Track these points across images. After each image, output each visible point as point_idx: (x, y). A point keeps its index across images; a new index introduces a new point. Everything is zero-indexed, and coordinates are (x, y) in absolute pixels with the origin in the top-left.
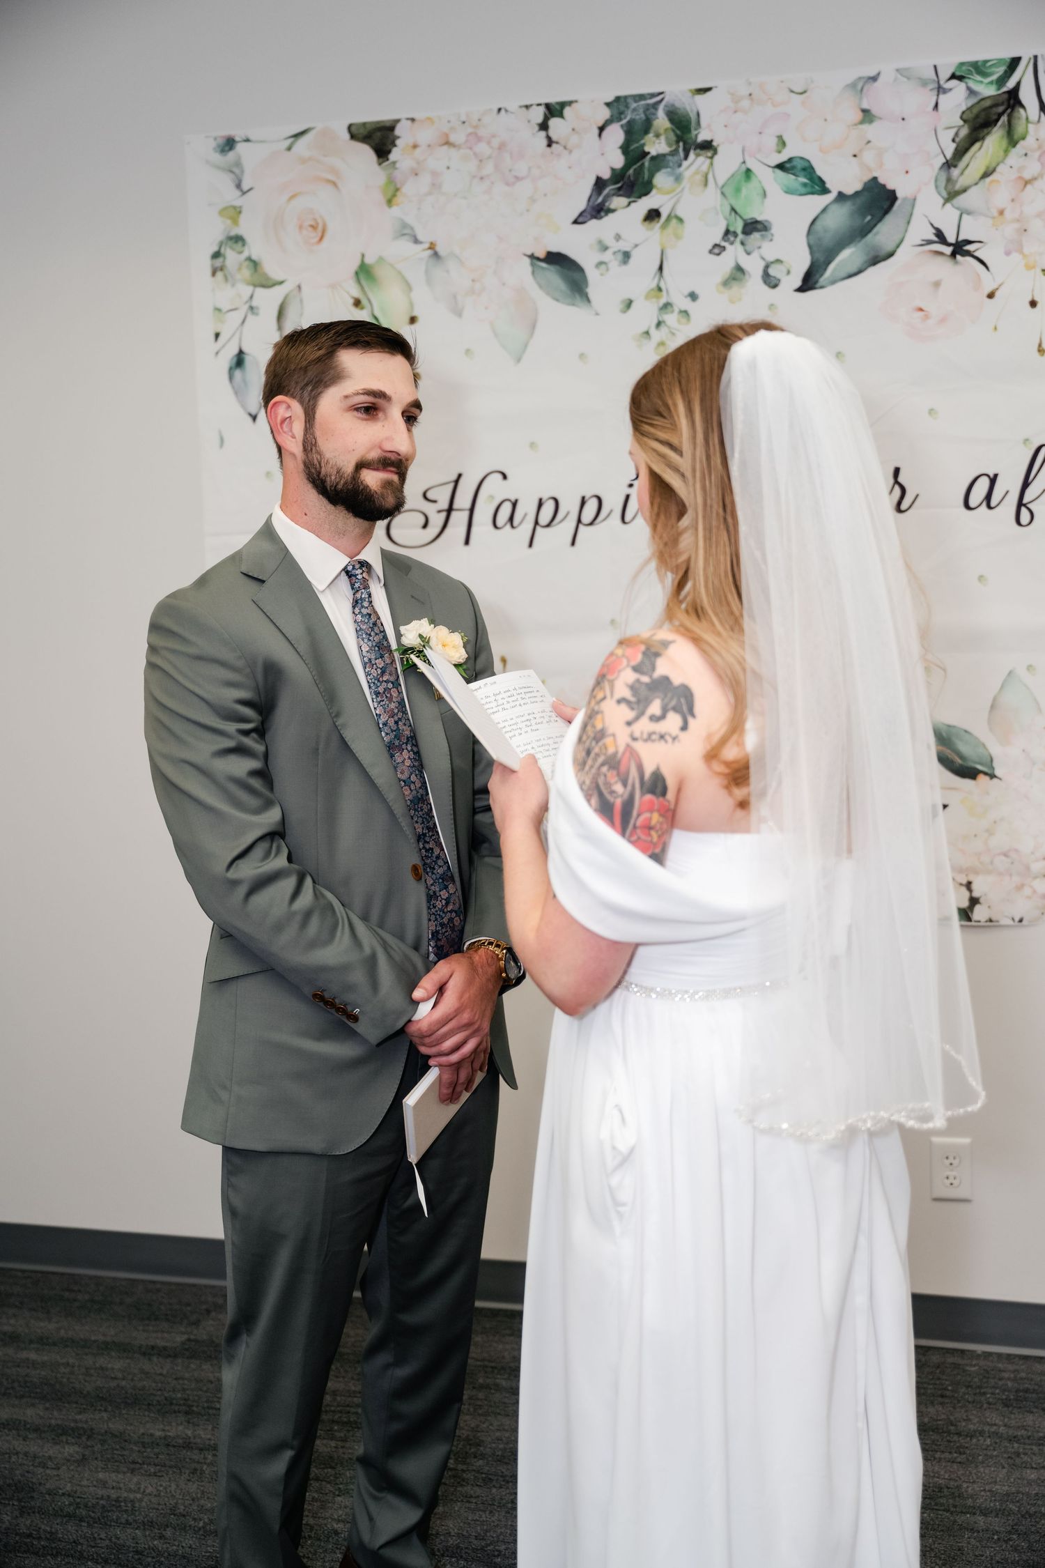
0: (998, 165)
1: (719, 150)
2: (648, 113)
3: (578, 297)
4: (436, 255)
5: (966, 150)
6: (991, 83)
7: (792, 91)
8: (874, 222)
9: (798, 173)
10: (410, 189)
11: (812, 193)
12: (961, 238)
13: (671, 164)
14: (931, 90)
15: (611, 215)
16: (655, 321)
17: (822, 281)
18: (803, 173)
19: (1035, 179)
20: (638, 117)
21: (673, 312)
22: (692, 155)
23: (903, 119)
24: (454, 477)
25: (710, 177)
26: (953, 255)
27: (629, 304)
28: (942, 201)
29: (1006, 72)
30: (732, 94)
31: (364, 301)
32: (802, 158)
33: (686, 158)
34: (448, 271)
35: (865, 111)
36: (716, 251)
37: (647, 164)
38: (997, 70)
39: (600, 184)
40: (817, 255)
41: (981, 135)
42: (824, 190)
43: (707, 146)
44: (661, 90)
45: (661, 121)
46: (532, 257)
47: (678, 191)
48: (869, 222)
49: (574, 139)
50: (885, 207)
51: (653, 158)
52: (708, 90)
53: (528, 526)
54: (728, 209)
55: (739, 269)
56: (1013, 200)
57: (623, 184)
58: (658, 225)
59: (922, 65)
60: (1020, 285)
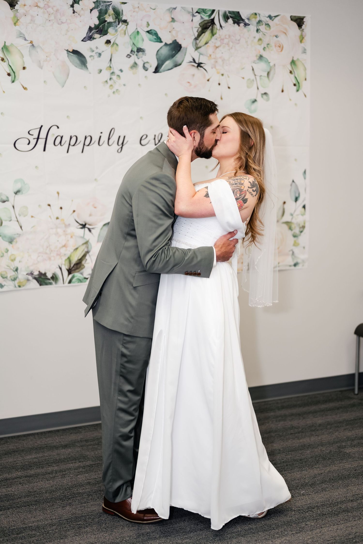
0: (209, 41)
1: (129, 23)
2: (106, 7)
3: (83, 66)
4: (33, 45)
5: (201, 35)
6: (207, 16)
7: (151, 8)
8: (176, 54)
9: (153, 35)
10: (22, 20)
11: (158, 42)
12: (200, 62)
13: (114, 26)
14: (191, 15)
15: (94, 40)
16: (109, 78)
17: (161, 70)
18: (154, 35)
19: (219, 47)
20: (103, 8)
21: (115, 75)
22: (121, 24)
23: (183, 23)
24: (40, 127)
25: (126, 32)
26: (198, 66)
27: (101, 71)
28: (194, 50)
29: (211, 13)
30: (133, 6)
31: (5, 59)
32: (154, 30)
33: (119, 24)
34: (37, 52)
35: (173, 18)
36: (129, 56)
37: (106, 24)
38: (209, 12)
39: (90, 29)
40: (159, 62)
41: (205, 31)
42: (161, 42)
43: (125, 21)
44: (111, 1)
45: (111, 11)
46: (67, 51)
47: (116, 35)
48: (174, 53)
49: (82, 12)
50: (179, 49)
51: (108, 23)
52: (125, 3)
53: (66, 145)
54: (132, 43)
55: (135, 63)
56: (213, 52)
57: (98, 30)
58: (110, 46)
59: (189, 7)
60: (216, 78)
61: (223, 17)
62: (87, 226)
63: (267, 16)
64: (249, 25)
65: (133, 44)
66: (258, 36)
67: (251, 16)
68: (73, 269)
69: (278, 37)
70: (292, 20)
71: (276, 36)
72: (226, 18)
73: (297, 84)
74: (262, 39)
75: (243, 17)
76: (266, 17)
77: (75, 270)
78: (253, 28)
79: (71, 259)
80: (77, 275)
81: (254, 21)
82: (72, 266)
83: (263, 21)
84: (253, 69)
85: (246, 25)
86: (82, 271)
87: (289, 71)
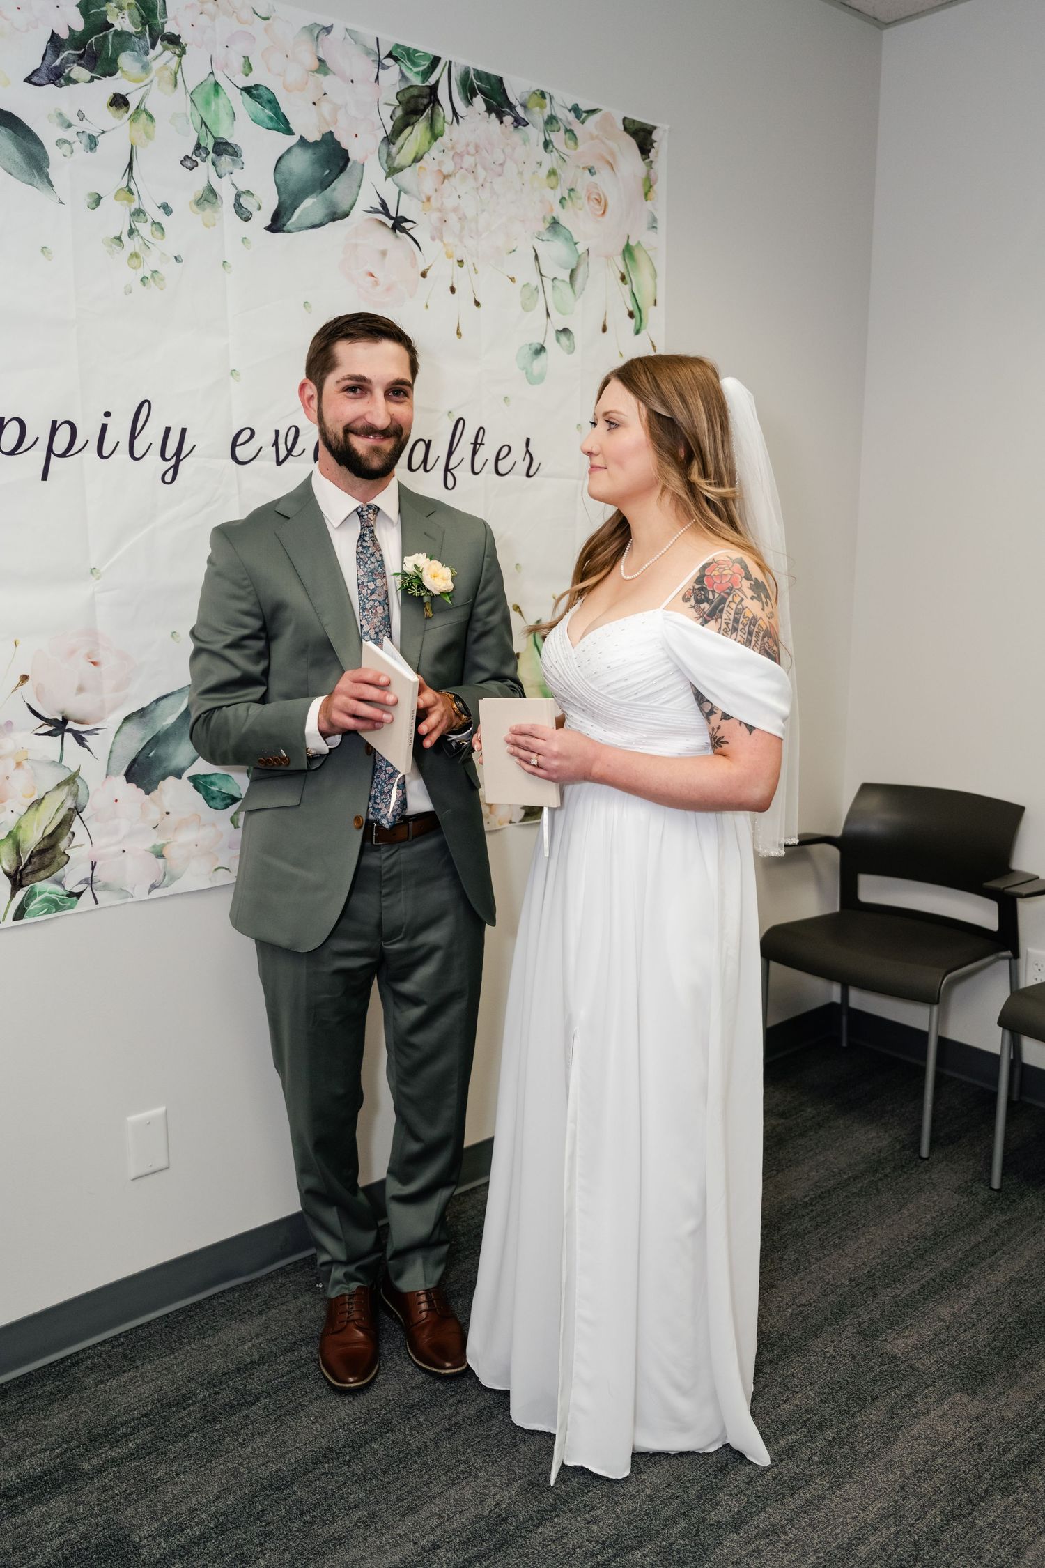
0: (424, 153)
1: (188, 50)
3: (36, 175)
5: (401, 131)
6: (418, 73)
7: (256, 13)
8: (332, 178)
9: (264, 104)
11: (278, 130)
12: (399, 215)
13: (137, 48)
14: (373, 61)
15: (72, 86)
16: (127, 228)
17: (289, 225)
18: (268, 105)
19: (450, 176)
21: (145, 221)
22: (159, 47)
23: (352, 81)
25: (179, 76)
26: (394, 228)
27: (98, 200)
28: (384, 174)
29: (428, 67)
32: (267, 89)
33: (153, 46)
35: (320, 60)
36: (188, 163)
37: (110, 37)
38: (424, 63)
39: (55, 43)
40: (284, 196)
41: (412, 120)
42: (289, 132)
43: (174, 40)
47: (146, 82)
48: (327, 175)
50: (341, 165)
51: (117, 33)
54: (198, 121)
55: (211, 190)
56: (436, 190)
57: (84, 53)
58: (128, 116)
59: (368, 34)
60: (443, 271)
61: (461, 86)
62: (70, 725)
63: (570, 107)
64: (528, 124)
65: (203, 122)
66: (549, 160)
67: (530, 97)
68: (30, 868)
69: (595, 173)
70: (626, 129)
71: (591, 171)
72: (469, 92)
73: (636, 313)
74: (558, 171)
75: (512, 99)
76: (566, 107)
77: (34, 872)
78: (535, 133)
79: (21, 837)
80: (45, 887)
81: (537, 116)
82: (24, 860)
83: (560, 119)
84: (536, 256)
85: (519, 122)
86: (60, 872)
87: (619, 275)
